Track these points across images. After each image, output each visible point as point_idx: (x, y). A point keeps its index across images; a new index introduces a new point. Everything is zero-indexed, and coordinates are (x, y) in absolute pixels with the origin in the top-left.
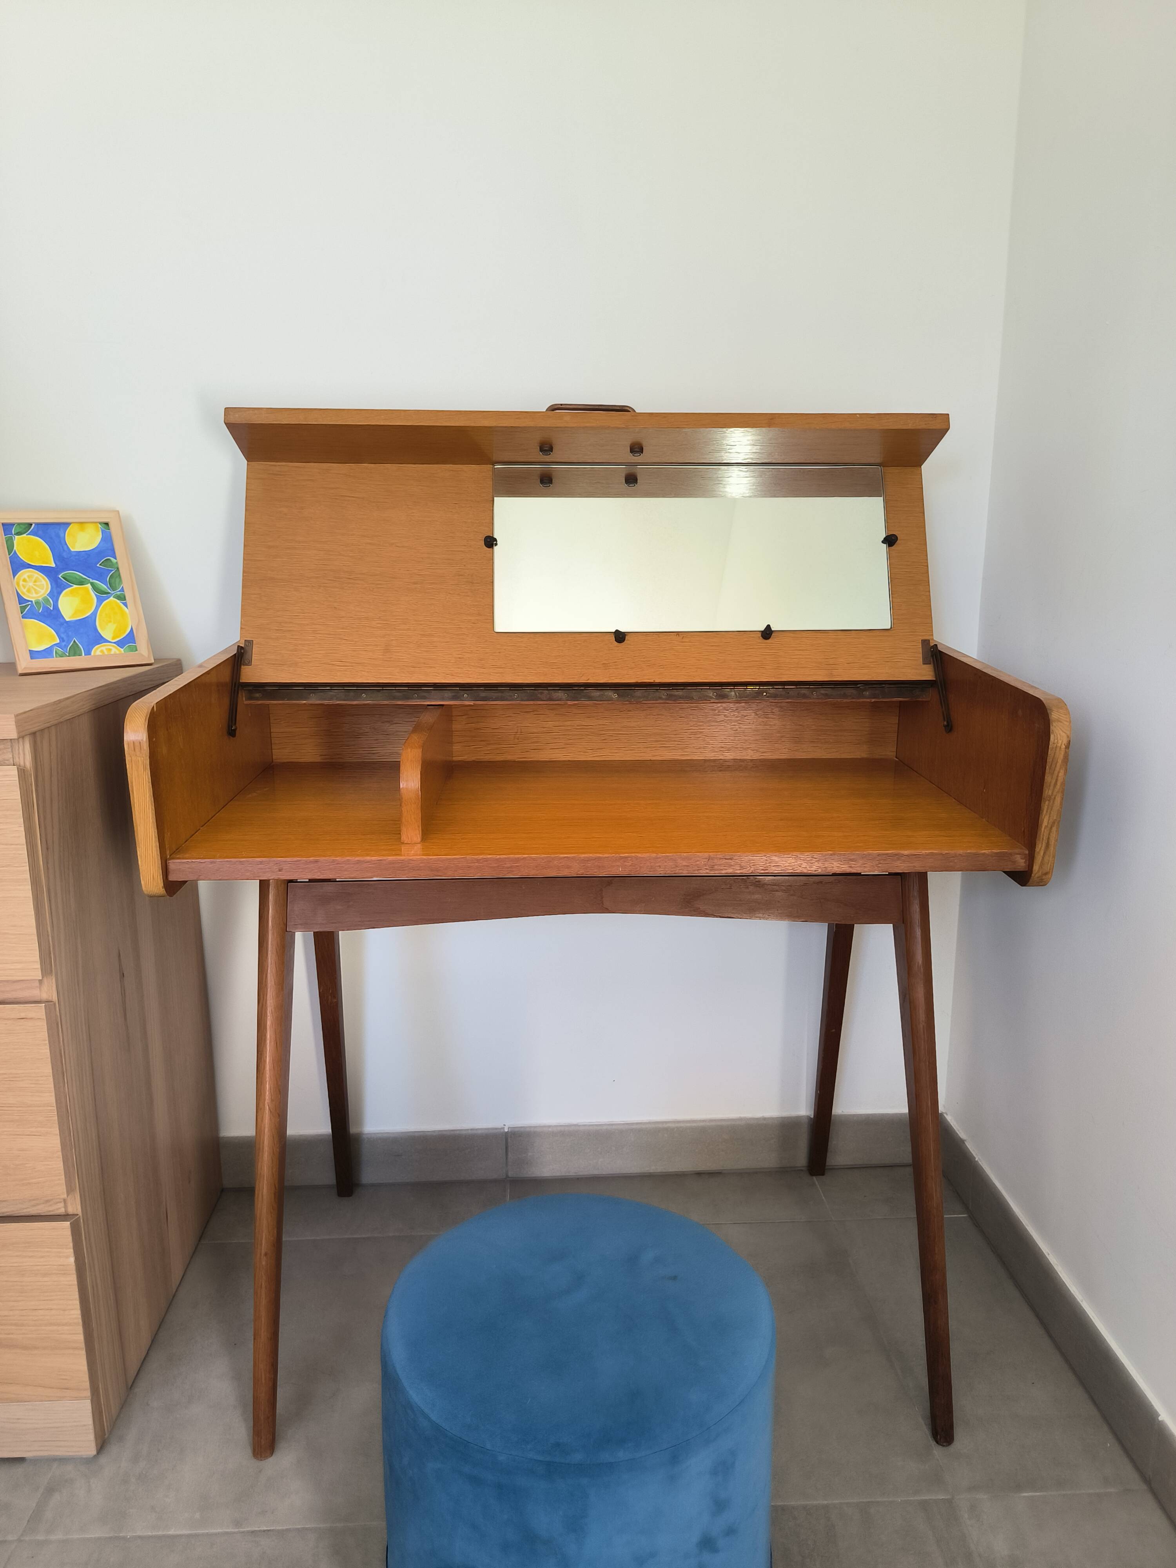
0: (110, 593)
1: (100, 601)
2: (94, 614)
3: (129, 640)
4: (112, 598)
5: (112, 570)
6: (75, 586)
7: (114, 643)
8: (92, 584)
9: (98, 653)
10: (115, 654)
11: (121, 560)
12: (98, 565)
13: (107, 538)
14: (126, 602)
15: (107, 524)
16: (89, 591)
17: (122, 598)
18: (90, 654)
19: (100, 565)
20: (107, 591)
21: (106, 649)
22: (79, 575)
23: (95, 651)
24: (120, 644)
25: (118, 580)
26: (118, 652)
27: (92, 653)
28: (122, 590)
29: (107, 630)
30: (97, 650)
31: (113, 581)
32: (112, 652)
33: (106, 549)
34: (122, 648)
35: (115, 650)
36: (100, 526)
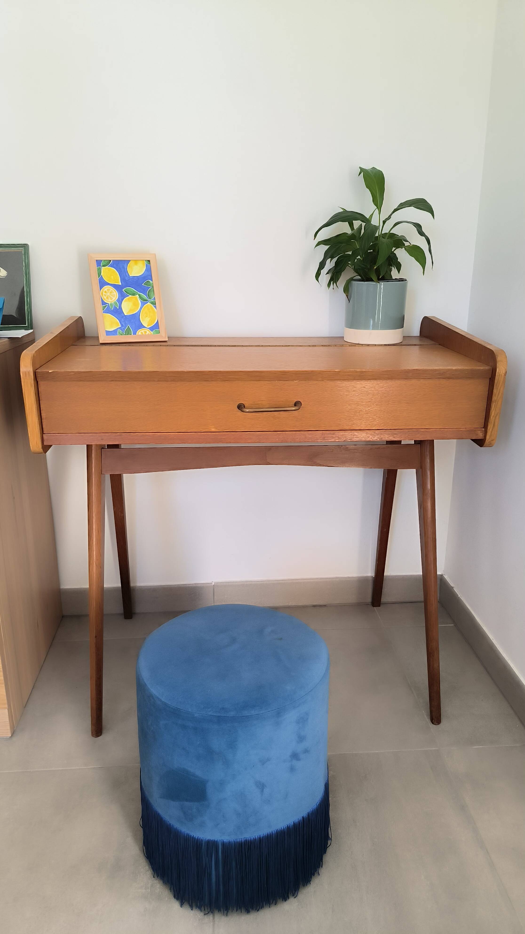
0: (148, 300)
1: (143, 304)
2: (140, 311)
3: (155, 327)
4: (149, 303)
5: (150, 288)
6: (130, 296)
7: (148, 328)
8: (139, 295)
9: (140, 333)
10: (149, 335)
11: (155, 282)
12: (143, 284)
13: (149, 269)
14: (156, 306)
15: (149, 261)
16: (137, 299)
17: (154, 304)
18: (136, 334)
19: (144, 284)
20: (146, 299)
21: (144, 331)
22: (132, 290)
23: (138, 333)
24: (152, 329)
25: (152, 293)
26: (150, 334)
27: (137, 334)
28: (154, 299)
29: (145, 321)
30: (140, 332)
31: (150, 294)
32: (147, 334)
33: (148, 276)
34: (152, 331)
35: (148, 332)
36: (145, 262)
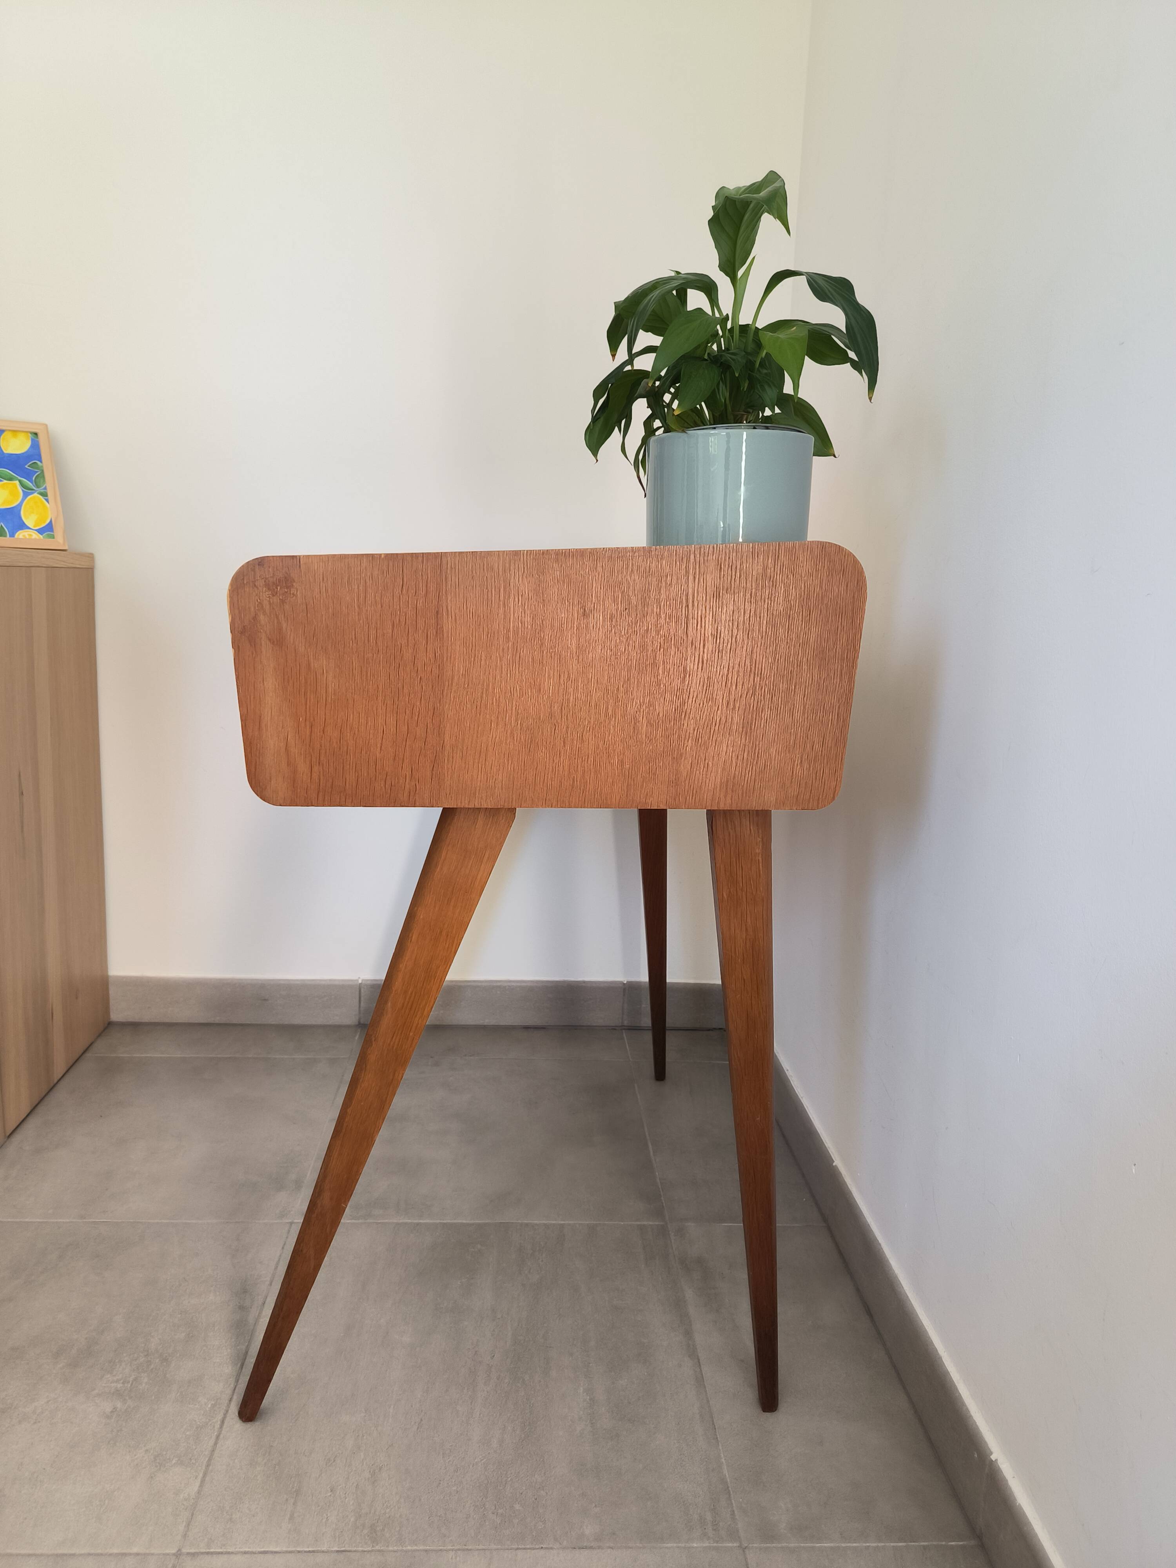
0: (34, 490)
1: (26, 495)
2: (20, 505)
3: (47, 529)
4: (36, 494)
5: (37, 472)
6: (5, 481)
7: (35, 530)
8: (20, 481)
9: (21, 536)
10: (35, 539)
11: (46, 463)
12: (26, 467)
13: (35, 445)
14: (48, 499)
15: (36, 434)
16: (16, 487)
17: (44, 495)
18: (14, 536)
19: (28, 466)
20: (32, 488)
21: (28, 534)
22: (9, 473)
23: (18, 535)
24: (40, 531)
25: (42, 481)
26: (37, 538)
27: (16, 536)
28: (45, 488)
29: (30, 519)
30: (21, 534)
31: (38, 480)
32: (33, 537)
33: (34, 453)
34: (42, 535)
35: (35, 536)
36: (30, 435)
